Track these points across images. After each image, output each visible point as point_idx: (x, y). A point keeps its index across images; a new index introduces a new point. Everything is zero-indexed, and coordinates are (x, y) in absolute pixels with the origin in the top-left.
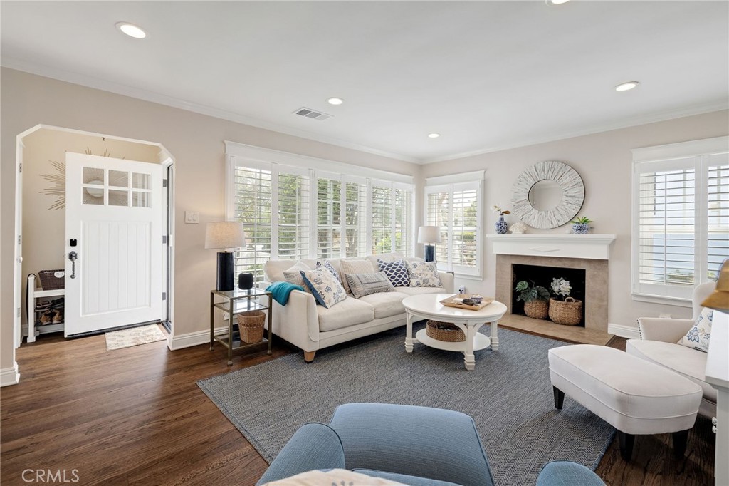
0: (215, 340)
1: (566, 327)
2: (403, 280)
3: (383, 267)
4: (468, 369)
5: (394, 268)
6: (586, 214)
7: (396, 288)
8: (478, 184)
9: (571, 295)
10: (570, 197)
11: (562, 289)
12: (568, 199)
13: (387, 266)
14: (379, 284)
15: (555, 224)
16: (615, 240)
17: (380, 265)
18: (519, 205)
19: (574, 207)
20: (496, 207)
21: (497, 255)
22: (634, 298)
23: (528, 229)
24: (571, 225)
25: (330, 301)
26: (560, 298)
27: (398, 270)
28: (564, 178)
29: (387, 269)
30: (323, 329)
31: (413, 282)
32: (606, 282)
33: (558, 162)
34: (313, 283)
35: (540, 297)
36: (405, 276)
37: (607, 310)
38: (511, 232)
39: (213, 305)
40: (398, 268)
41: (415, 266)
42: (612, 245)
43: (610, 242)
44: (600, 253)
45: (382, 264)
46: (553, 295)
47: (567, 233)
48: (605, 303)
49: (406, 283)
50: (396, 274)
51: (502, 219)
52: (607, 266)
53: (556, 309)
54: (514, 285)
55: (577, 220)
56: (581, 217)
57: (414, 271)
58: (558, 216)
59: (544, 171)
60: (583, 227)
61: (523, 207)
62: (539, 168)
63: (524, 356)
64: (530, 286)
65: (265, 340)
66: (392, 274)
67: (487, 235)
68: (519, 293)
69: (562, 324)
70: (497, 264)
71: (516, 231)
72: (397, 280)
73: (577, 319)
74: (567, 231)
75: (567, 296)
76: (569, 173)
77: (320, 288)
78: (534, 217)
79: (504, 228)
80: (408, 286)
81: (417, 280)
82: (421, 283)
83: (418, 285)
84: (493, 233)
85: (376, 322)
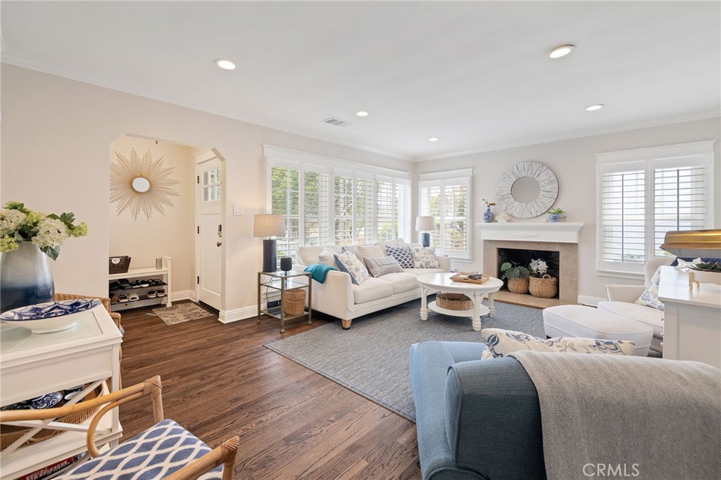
0: (262, 314)
1: (543, 299)
2: (408, 262)
3: (391, 252)
4: (476, 330)
5: (400, 252)
6: (559, 206)
7: (404, 270)
8: (467, 180)
9: (547, 273)
10: (546, 191)
11: (539, 269)
12: (545, 193)
13: (394, 251)
14: (391, 266)
15: (534, 214)
16: (583, 227)
17: (387, 251)
18: (503, 198)
19: (550, 200)
20: (484, 200)
21: (484, 240)
22: (598, 274)
23: (511, 218)
24: (548, 215)
25: (360, 279)
26: (538, 275)
27: (404, 254)
28: (541, 176)
29: (395, 253)
30: (357, 302)
31: (417, 264)
32: (576, 262)
33: (536, 162)
34: (345, 265)
35: (521, 275)
36: (410, 259)
37: (577, 284)
38: (497, 221)
39: (260, 285)
40: (403, 252)
41: (417, 251)
42: (581, 231)
43: (579, 229)
44: (571, 238)
45: (390, 249)
46: (532, 274)
47: (543, 221)
48: (575, 279)
49: (410, 265)
50: (402, 257)
51: (489, 210)
52: (577, 249)
53: (535, 284)
54: (499, 266)
55: (552, 211)
56: (556, 208)
57: (417, 255)
58: (536, 207)
59: (524, 169)
60: (558, 216)
61: (507, 200)
62: (520, 167)
63: (516, 321)
64: (513, 266)
65: (306, 313)
66: (399, 258)
67: (476, 224)
68: (504, 272)
69: (540, 297)
70: (484, 248)
71: (501, 220)
72: (403, 263)
73: (552, 293)
74: (544, 220)
75: (544, 274)
76: (546, 172)
77: (351, 269)
78: (516, 207)
79: (490, 218)
80: (413, 267)
81: (420, 262)
82: (424, 264)
83: (422, 267)
84: (481, 222)
85: (394, 297)
